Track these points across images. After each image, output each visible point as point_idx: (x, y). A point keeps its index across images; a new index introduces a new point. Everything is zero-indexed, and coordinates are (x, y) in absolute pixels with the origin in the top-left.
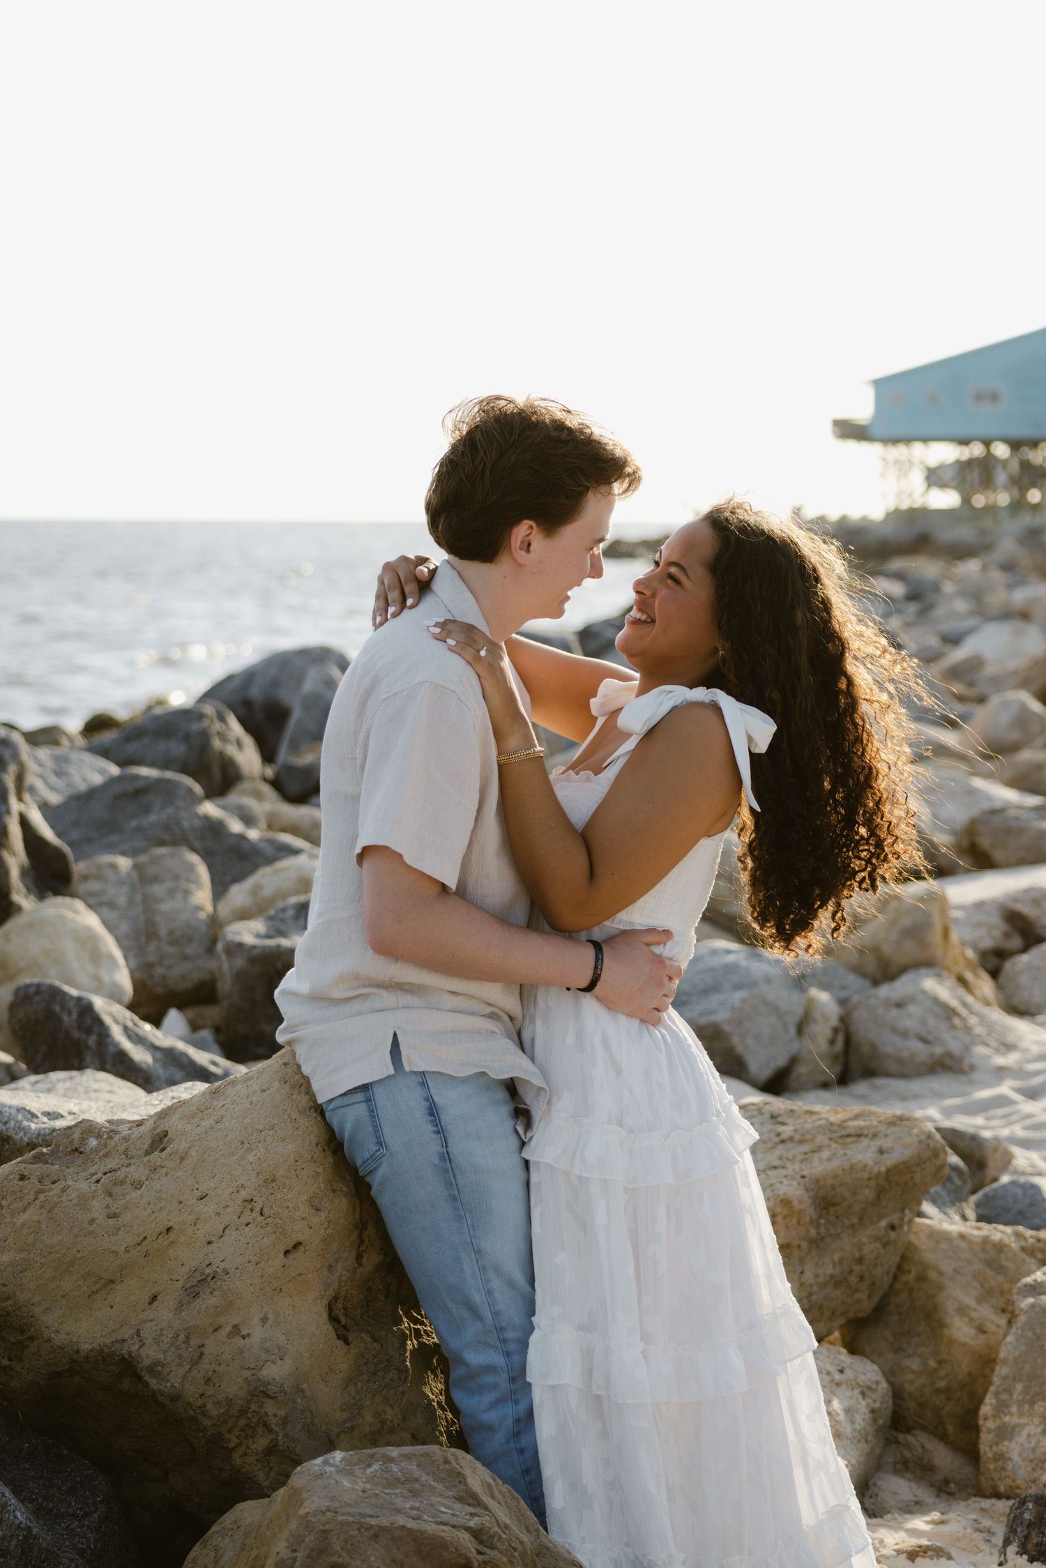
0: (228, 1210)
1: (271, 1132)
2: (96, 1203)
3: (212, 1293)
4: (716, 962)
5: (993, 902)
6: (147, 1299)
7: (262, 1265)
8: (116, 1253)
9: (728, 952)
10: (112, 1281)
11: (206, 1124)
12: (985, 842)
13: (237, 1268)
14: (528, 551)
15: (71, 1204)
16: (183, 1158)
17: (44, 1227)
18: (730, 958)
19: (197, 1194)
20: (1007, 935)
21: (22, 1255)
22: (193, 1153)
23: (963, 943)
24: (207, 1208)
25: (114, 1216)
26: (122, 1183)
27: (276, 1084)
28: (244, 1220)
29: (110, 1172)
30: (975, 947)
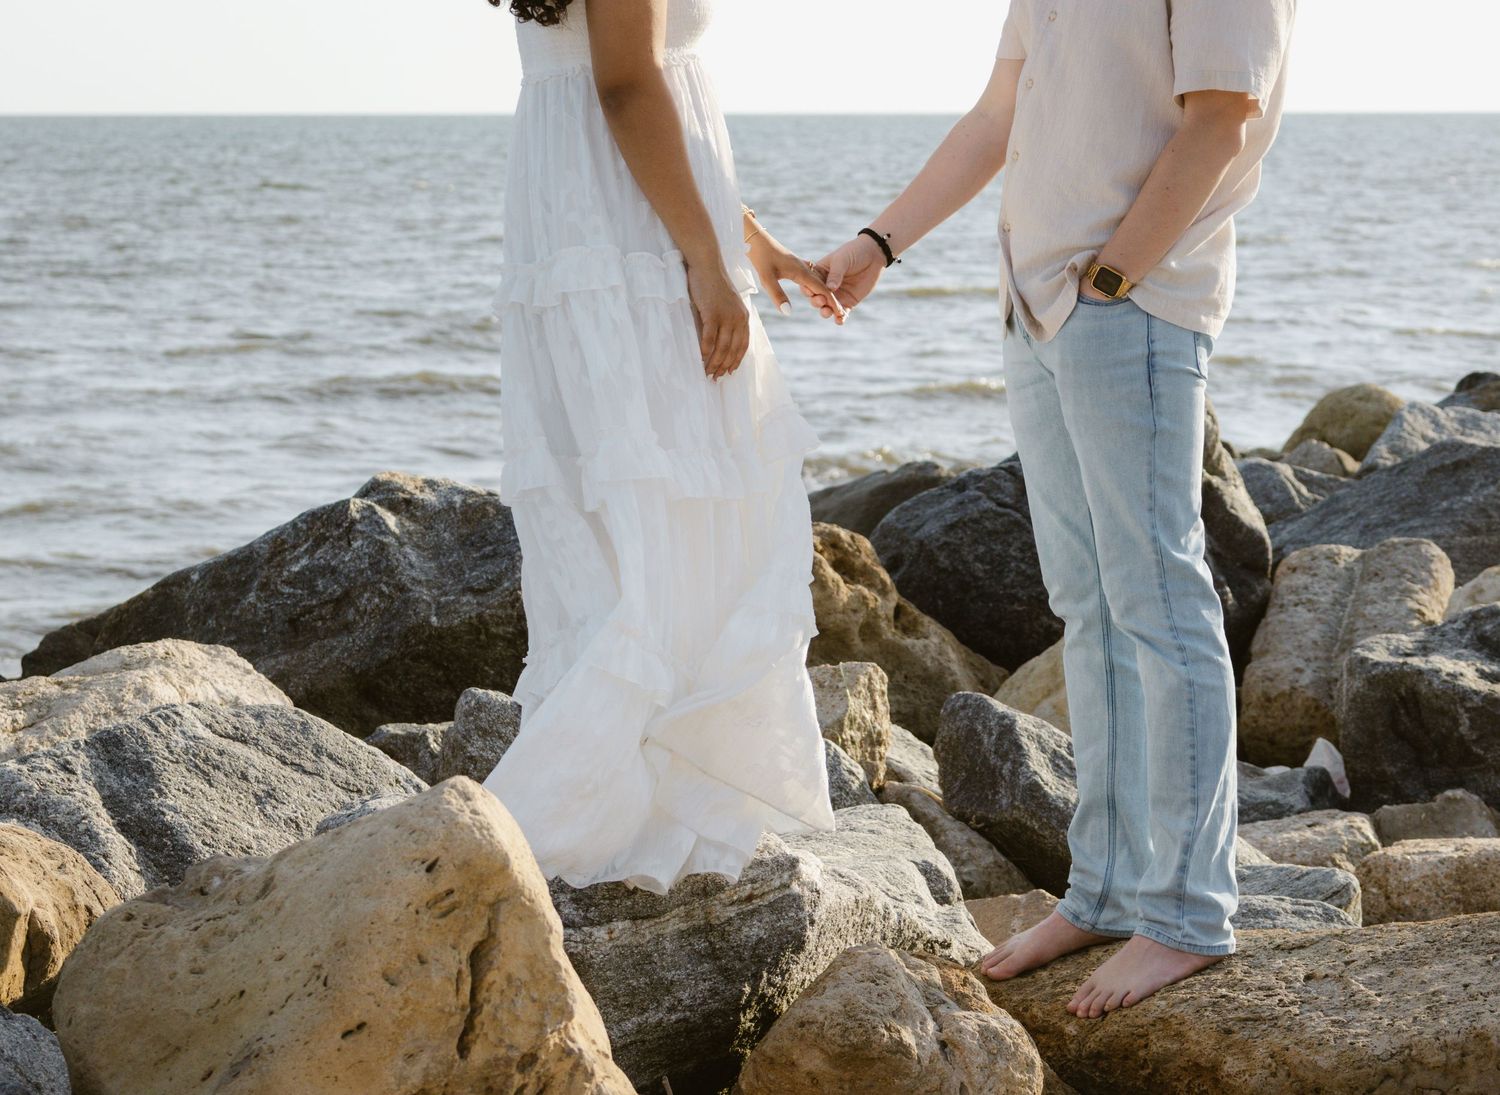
0: (298, 975)
1: (358, 885)
2: (183, 955)
3: (251, 1074)
6: (202, 1073)
7: (311, 1045)
8: (187, 1015)
10: (178, 1049)
11: (308, 870)
13: (283, 1047)
15: (158, 952)
16: (279, 909)
17: (127, 977)
19: (277, 953)
21: (98, 1009)
22: (287, 904)
24: (279, 971)
25: (200, 972)
26: (223, 933)
28: (310, 988)
29: (214, 919)
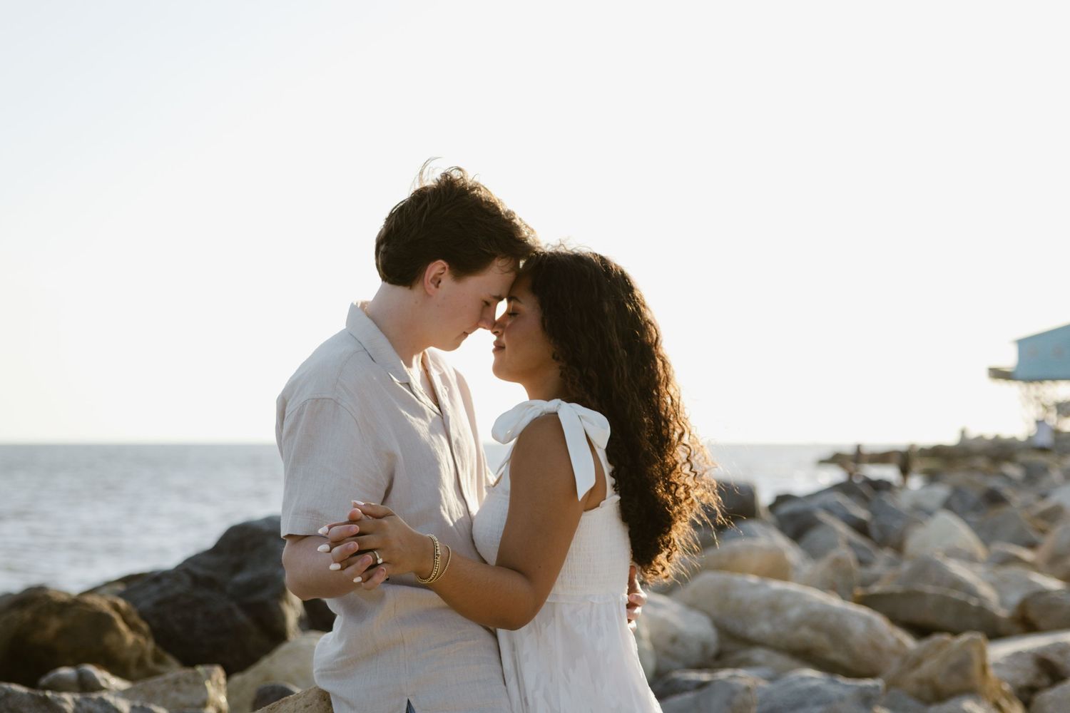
4: (802, 686)
5: (1029, 652)
9: (812, 678)
12: (1033, 614)
14: (437, 286)
18: (814, 684)
20: (1038, 676)
23: (1001, 680)
27: (317, 701)
30: (1011, 683)
